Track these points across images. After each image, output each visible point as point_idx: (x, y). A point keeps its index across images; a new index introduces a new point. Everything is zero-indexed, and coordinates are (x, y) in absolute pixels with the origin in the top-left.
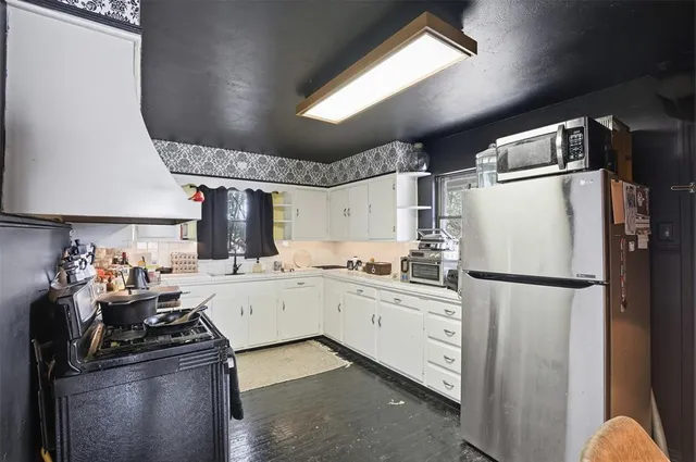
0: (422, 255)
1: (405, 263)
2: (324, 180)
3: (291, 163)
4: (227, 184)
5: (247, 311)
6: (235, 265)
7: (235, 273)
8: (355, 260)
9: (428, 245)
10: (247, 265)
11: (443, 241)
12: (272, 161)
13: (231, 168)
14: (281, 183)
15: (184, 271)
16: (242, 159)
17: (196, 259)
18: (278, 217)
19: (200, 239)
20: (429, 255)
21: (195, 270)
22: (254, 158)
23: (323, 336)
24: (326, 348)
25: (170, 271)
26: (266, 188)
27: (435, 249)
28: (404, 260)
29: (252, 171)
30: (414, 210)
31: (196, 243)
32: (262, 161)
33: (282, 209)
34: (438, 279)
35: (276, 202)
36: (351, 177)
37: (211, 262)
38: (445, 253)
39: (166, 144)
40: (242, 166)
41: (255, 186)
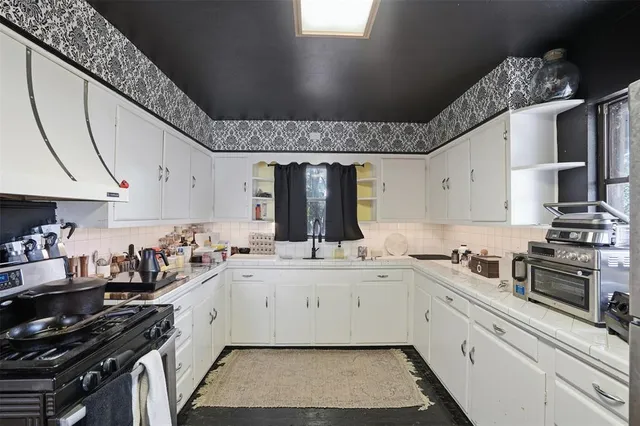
0: (551, 252)
1: (520, 264)
2: (420, 144)
3: (374, 128)
4: (299, 159)
5: (313, 303)
6: (314, 249)
7: (314, 257)
8: (462, 250)
9: (565, 235)
10: (327, 248)
11: (602, 227)
12: (350, 127)
13: (303, 141)
14: (362, 152)
15: (261, 251)
16: (315, 129)
17: (272, 241)
18: (362, 193)
19: (277, 219)
20: (567, 255)
21: (271, 252)
22: (328, 126)
23: (412, 347)
24: (410, 367)
25: (247, 251)
26: (345, 160)
27: (583, 244)
28: (519, 258)
29: (326, 141)
30: (551, 172)
31: (274, 224)
32: (339, 129)
33: (370, 184)
34: (586, 308)
35: (361, 177)
36: (450, 134)
37: (288, 244)
38: (604, 253)
39: (238, 123)
40: (315, 136)
41: (330, 159)
